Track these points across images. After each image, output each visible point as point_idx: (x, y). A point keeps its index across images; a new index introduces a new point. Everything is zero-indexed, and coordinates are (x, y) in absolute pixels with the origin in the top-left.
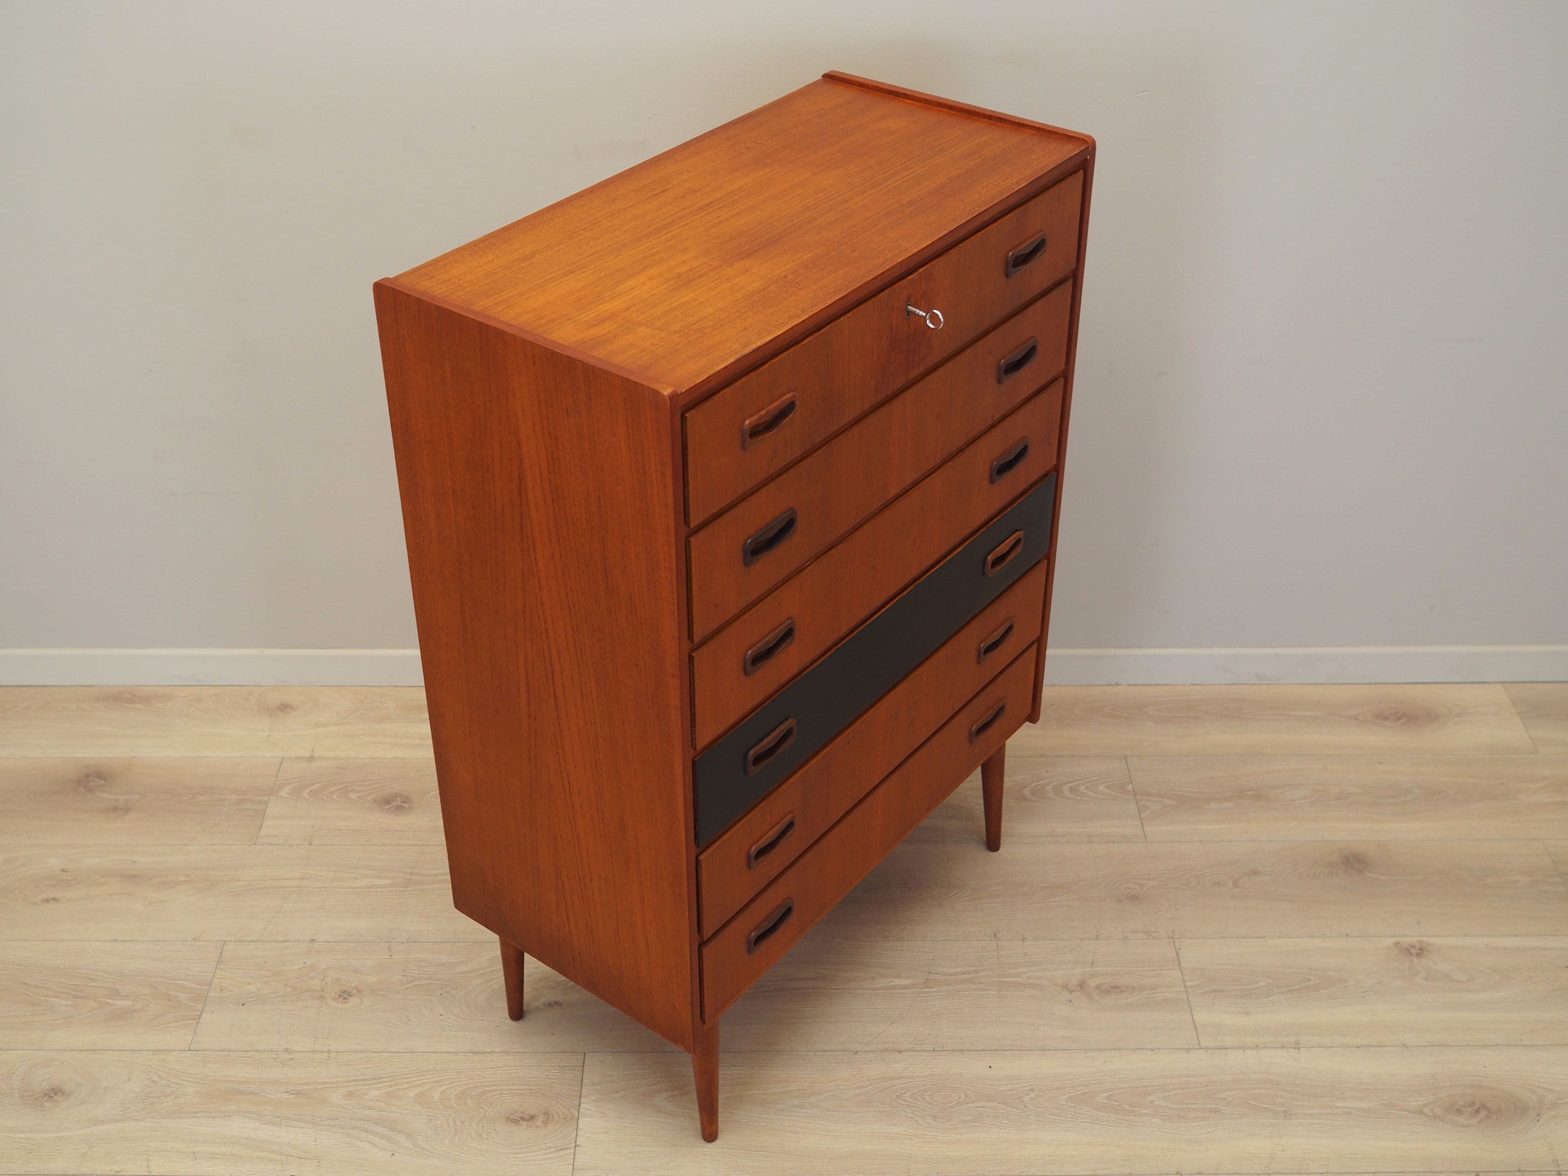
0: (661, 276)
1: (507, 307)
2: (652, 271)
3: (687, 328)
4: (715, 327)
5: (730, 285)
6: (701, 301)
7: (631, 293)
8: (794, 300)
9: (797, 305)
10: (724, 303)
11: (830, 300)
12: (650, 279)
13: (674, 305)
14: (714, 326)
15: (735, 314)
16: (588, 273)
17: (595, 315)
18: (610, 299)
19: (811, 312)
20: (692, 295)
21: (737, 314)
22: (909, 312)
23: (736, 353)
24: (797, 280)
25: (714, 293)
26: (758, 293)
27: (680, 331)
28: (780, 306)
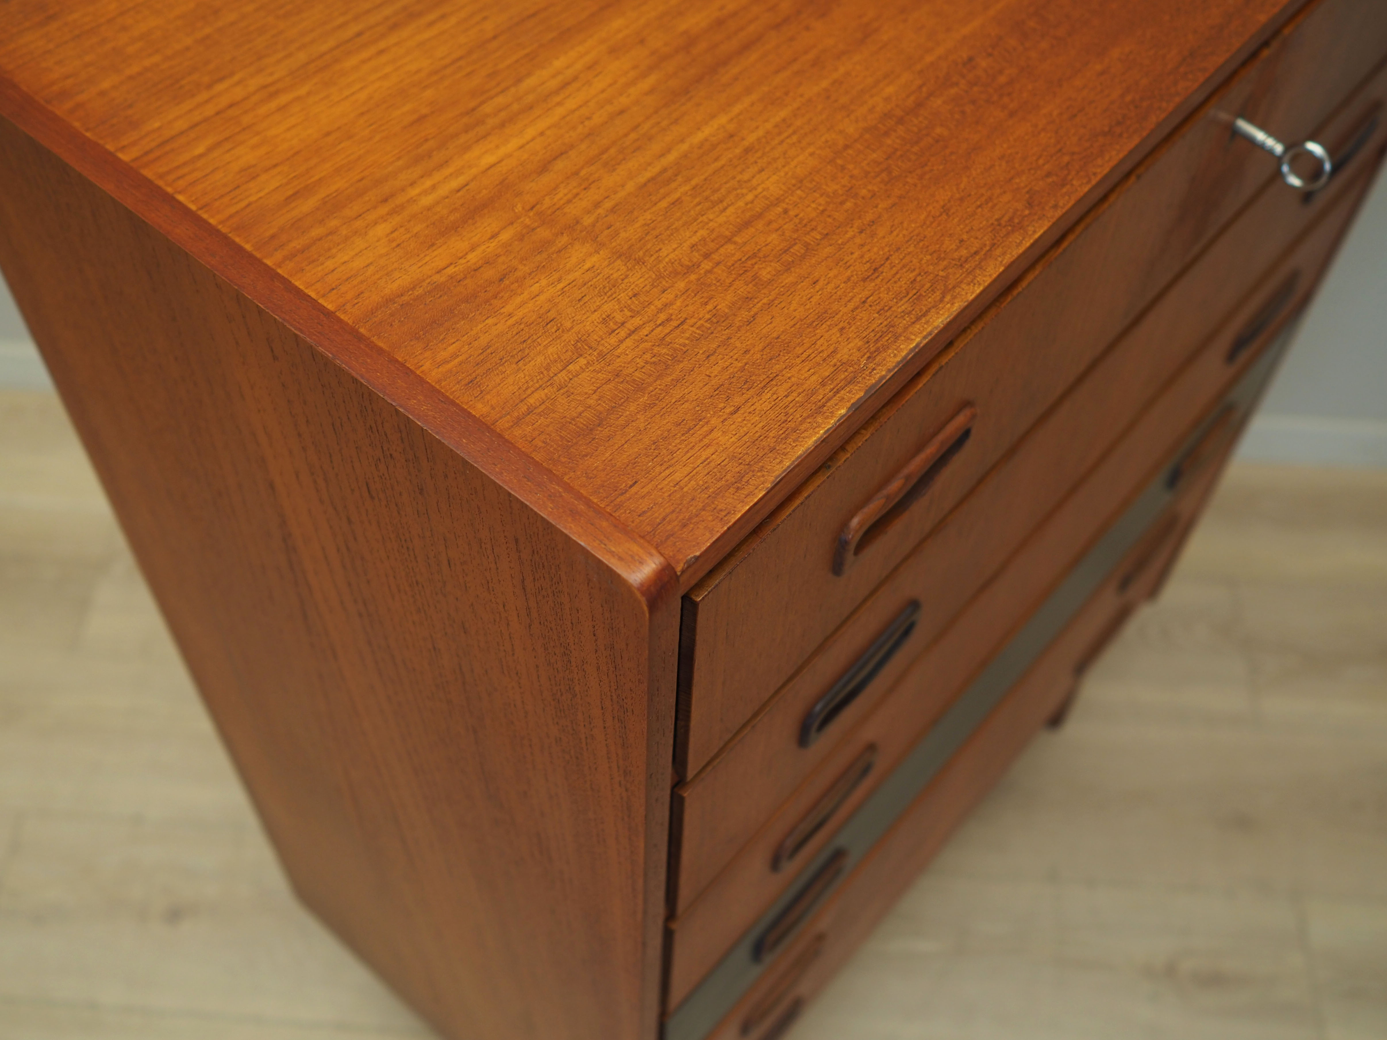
0: (642, 42)
1: (218, 144)
2: (617, 23)
3: (707, 256)
4: (787, 258)
5: (825, 84)
6: (746, 143)
7: (559, 104)
8: (1002, 157)
9: (1011, 179)
10: (812, 154)
11: (1099, 161)
12: (614, 51)
13: (671, 157)
14: (786, 251)
15: (842, 203)
16: (453, 20)
17: (454, 184)
18: (502, 125)
19: (1055, 207)
20: (723, 119)
21: (849, 205)
22: (1236, 134)
23: (851, 381)
24: (1002, 79)
25: (783, 114)
26: (901, 121)
27: (690, 269)
28: (965, 180)
